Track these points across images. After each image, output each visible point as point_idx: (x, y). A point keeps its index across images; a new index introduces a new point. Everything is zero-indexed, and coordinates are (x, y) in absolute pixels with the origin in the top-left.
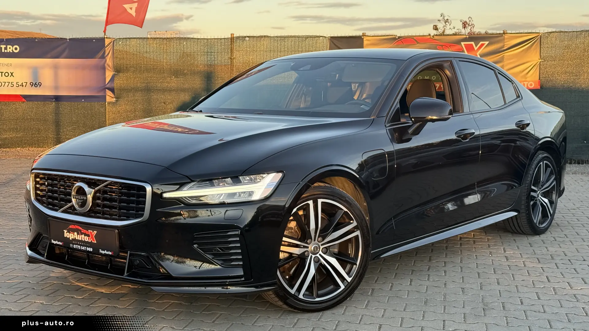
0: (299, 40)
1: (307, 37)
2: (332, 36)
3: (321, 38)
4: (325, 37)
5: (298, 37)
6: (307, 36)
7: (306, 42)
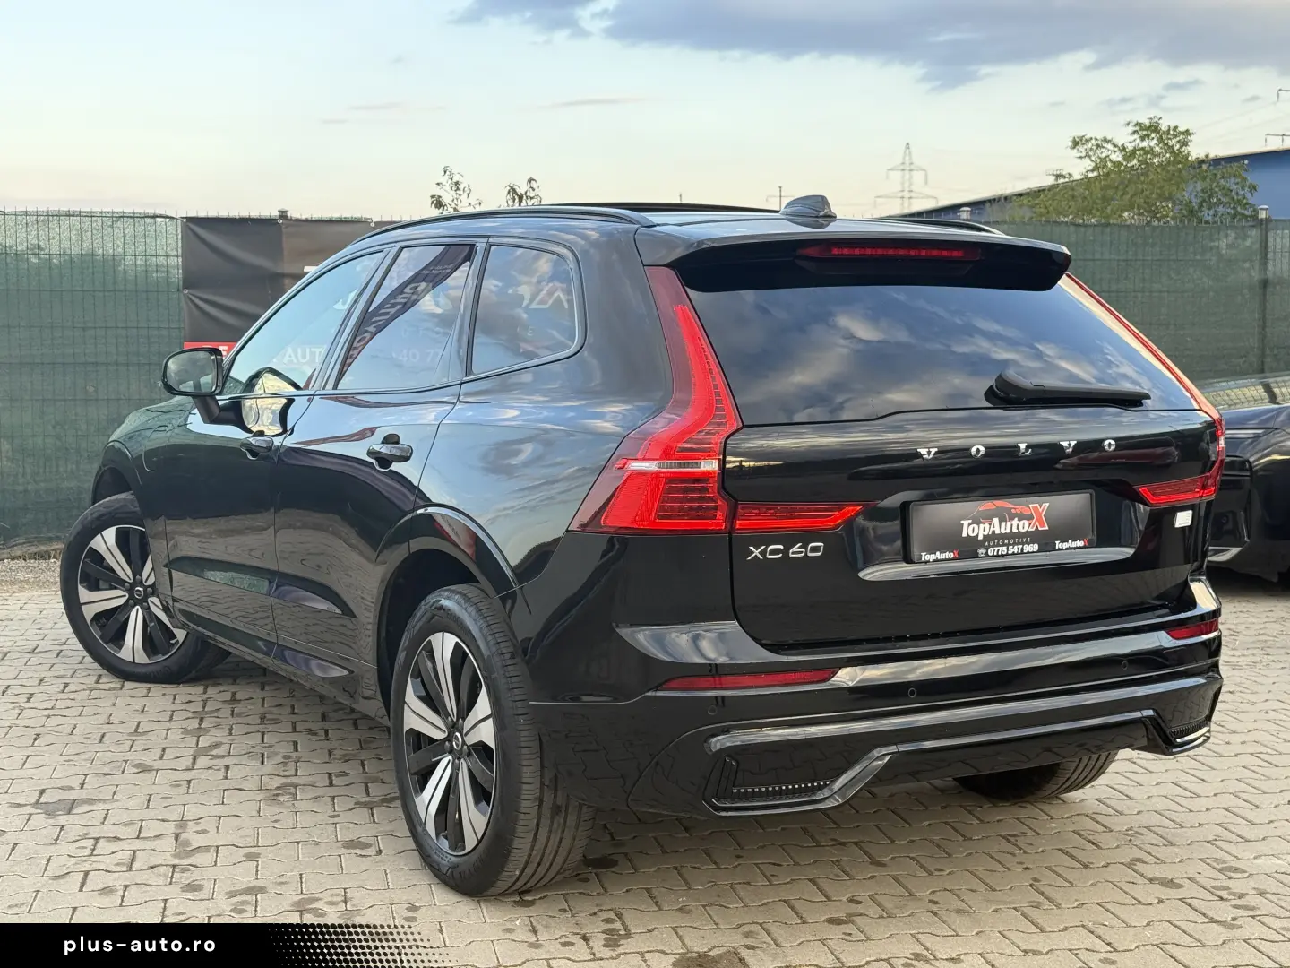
0: (94, 225)
1: (122, 216)
2: (189, 215)
3: (159, 220)
4: (173, 218)
5: (91, 215)
6: (117, 213)
7: (116, 231)
